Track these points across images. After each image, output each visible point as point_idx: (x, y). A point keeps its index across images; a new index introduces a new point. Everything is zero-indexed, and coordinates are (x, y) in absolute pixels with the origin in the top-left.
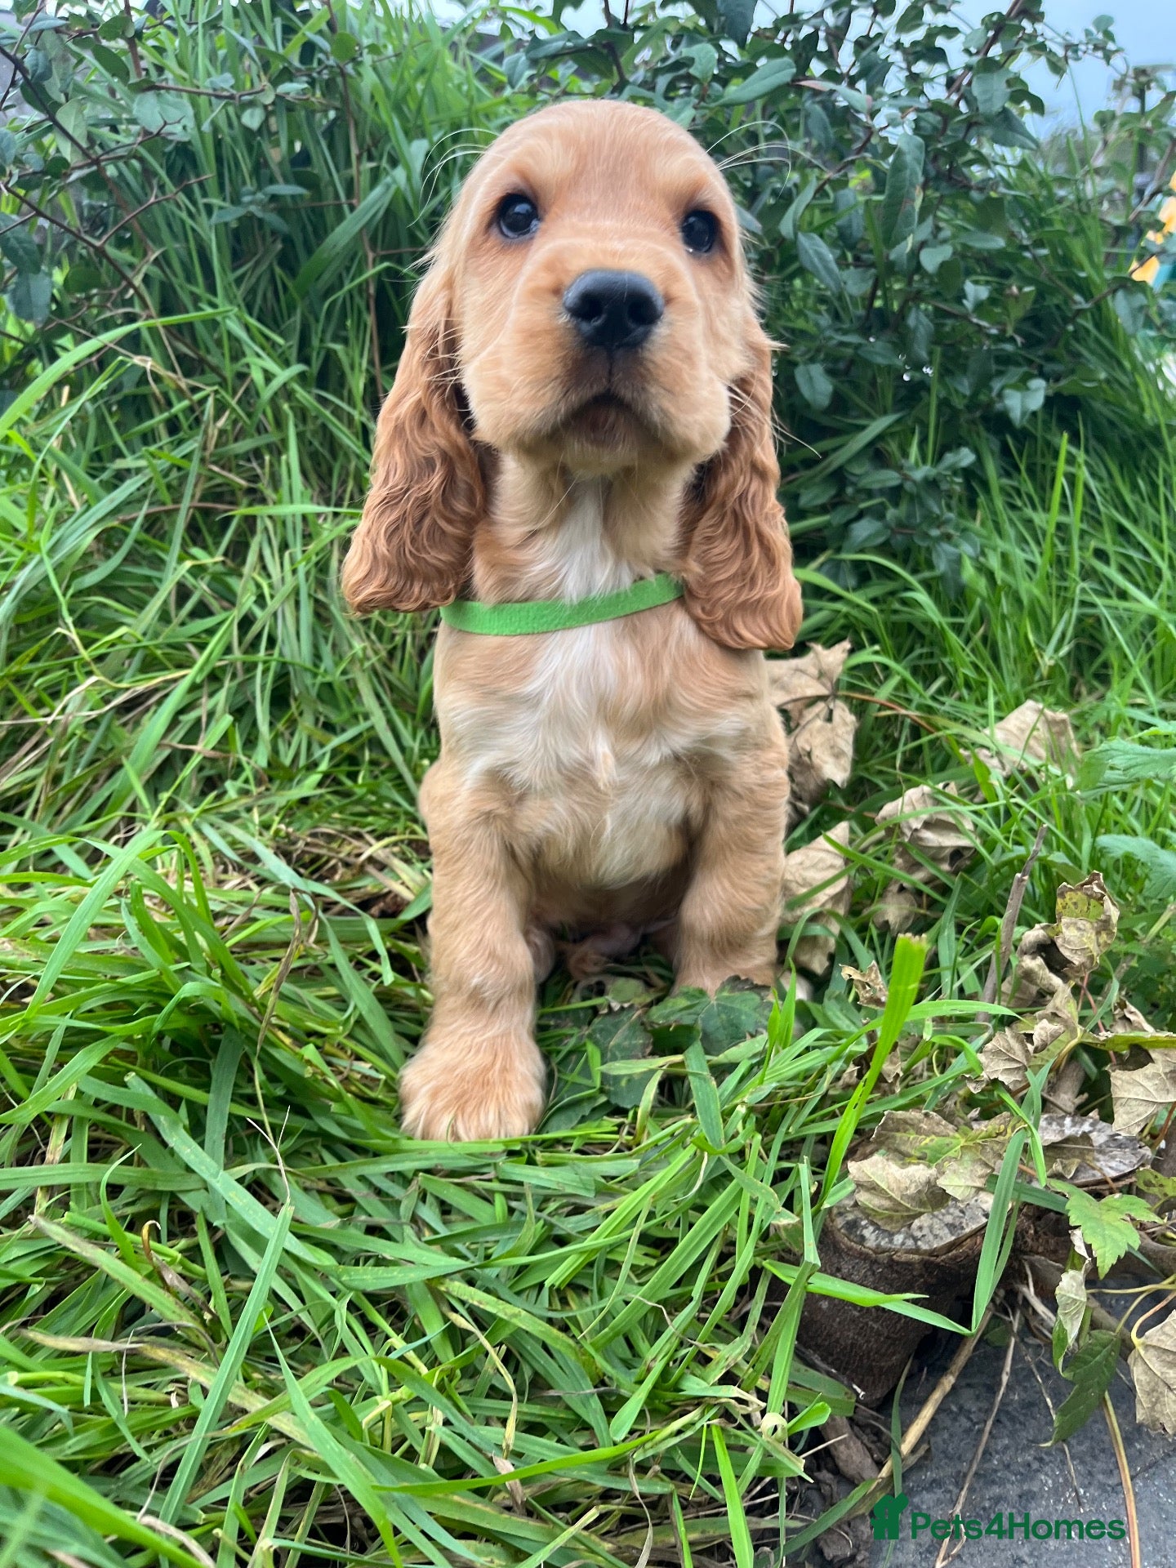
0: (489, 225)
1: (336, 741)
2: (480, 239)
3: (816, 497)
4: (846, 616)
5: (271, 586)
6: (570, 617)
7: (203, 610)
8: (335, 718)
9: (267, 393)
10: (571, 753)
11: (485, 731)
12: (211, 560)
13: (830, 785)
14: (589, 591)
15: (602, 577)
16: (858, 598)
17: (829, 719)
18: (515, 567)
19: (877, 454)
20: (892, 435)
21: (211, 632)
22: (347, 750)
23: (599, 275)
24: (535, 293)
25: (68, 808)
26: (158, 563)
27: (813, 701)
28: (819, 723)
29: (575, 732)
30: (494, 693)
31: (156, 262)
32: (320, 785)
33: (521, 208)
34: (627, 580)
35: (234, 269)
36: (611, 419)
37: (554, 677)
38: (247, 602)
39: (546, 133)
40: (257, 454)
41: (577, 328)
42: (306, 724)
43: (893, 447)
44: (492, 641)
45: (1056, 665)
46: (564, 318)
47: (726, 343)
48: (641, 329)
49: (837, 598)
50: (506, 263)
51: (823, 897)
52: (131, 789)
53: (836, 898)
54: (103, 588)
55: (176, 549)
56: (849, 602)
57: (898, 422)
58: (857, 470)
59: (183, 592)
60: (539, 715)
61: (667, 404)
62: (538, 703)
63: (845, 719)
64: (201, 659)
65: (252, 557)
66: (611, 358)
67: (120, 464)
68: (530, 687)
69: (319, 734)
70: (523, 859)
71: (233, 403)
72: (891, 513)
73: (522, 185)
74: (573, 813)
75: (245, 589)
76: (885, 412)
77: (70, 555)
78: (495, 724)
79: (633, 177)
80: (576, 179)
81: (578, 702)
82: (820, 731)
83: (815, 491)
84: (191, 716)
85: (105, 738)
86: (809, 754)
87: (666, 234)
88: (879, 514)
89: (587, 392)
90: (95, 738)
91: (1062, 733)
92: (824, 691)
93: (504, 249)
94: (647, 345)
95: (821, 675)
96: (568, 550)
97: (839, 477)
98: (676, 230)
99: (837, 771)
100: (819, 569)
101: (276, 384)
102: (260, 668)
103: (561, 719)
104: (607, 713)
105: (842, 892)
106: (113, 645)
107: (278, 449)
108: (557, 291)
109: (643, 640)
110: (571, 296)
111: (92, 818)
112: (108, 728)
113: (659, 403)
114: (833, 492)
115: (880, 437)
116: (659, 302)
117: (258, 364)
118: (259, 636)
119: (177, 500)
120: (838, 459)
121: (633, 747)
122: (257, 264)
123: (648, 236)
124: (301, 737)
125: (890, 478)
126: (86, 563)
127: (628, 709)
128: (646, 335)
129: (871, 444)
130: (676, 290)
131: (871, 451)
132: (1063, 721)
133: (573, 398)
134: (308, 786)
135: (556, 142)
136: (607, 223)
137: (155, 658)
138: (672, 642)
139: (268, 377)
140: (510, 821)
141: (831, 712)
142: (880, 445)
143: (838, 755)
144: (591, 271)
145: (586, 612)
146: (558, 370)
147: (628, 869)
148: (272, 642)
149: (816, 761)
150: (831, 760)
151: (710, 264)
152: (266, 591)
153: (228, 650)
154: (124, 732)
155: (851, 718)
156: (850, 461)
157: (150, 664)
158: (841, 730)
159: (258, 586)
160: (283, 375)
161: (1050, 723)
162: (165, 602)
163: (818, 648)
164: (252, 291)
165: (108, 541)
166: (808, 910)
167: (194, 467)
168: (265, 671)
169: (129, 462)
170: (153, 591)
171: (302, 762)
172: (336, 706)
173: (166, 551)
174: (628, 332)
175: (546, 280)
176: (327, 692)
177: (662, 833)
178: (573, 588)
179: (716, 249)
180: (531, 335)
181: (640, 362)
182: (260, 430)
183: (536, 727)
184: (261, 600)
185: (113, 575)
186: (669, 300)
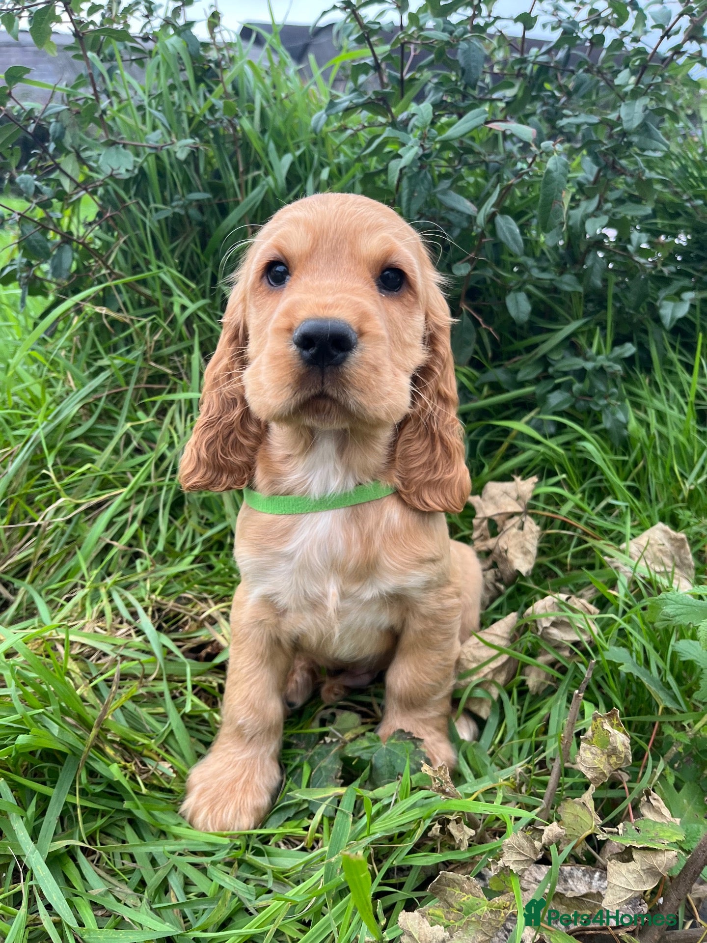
0: (262, 277)
1: (209, 533)
2: (257, 285)
3: (528, 374)
4: (543, 454)
5: (179, 437)
6: (315, 507)
7: (138, 451)
8: (212, 519)
9: (181, 319)
10: (314, 590)
11: (262, 572)
12: (145, 419)
13: (518, 573)
14: (326, 491)
15: (335, 485)
16: (552, 443)
17: (521, 528)
18: (279, 474)
19: (571, 345)
20: (583, 333)
21: (141, 465)
22: (216, 538)
23: (312, 323)
24: (277, 331)
25: (52, 571)
26: (115, 422)
27: (512, 515)
28: (514, 530)
29: (315, 576)
30: (265, 549)
31: (125, 242)
32: (193, 562)
33: (280, 268)
34: (351, 484)
35: (172, 242)
36: (328, 406)
37: (303, 543)
38: (163, 447)
39: (296, 221)
40: (179, 353)
41: (301, 354)
42: (193, 523)
43: (582, 341)
44: (268, 517)
45: (696, 489)
46: (294, 348)
47: (411, 346)
48: (340, 355)
49: (538, 442)
50: (270, 301)
51: (486, 670)
52: (80, 568)
53: (497, 671)
54: (84, 438)
55: (125, 412)
56: (546, 446)
57: (585, 324)
58: (555, 357)
59: (128, 440)
60: (294, 565)
61: (361, 399)
62: (292, 558)
63: (532, 527)
64: (133, 481)
65: (167, 420)
66: (323, 374)
67: (101, 363)
68: (288, 548)
69: (199, 529)
70: (286, 646)
71: (165, 325)
72: (577, 386)
73: (279, 256)
74: (315, 624)
75: (162, 440)
76: (577, 318)
77: (65, 418)
78: (266, 569)
79: (346, 252)
80: (310, 255)
81: (316, 560)
82: (514, 536)
83: (528, 370)
84: (124, 517)
85: (74, 530)
86: (506, 551)
87: (367, 288)
88: (568, 387)
89: (307, 393)
90: (69, 529)
91: (682, 547)
92: (519, 509)
93: (269, 293)
94: (345, 365)
95: (518, 498)
96: (312, 469)
97: (545, 361)
98: (374, 284)
99: (523, 564)
100: (528, 423)
101: (187, 313)
102: (165, 489)
103: (305, 568)
104: (335, 566)
105: (503, 665)
106: (83, 474)
107: (190, 350)
108: (290, 330)
109: (363, 523)
110: (296, 334)
111: (61, 581)
112: (77, 524)
113: (355, 399)
114: (540, 370)
115: (574, 334)
116: (353, 337)
117: (179, 299)
118: (167, 468)
119: (128, 384)
120: (544, 349)
121: (354, 588)
122: (185, 239)
123: (353, 290)
124: (189, 529)
125: (579, 363)
126: (75, 422)
127: (351, 565)
128: (344, 359)
129: (568, 338)
130: (367, 327)
131: (568, 343)
132: (682, 540)
133: (298, 396)
134: (185, 565)
135: (302, 229)
136: (327, 282)
137: (109, 480)
138: (383, 523)
139: (184, 308)
140: (278, 625)
141: (523, 523)
142: (573, 339)
143: (526, 553)
144: (309, 320)
145: (324, 504)
146: (289, 379)
147: (356, 653)
148: (175, 472)
149: (510, 556)
150: (521, 556)
151: (399, 298)
152: (176, 439)
153: (149, 478)
154: (86, 526)
155: (536, 528)
156: (552, 350)
157: (105, 484)
158: (529, 537)
159: (171, 437)
160: (192, 307)
161: (673, 540)
162: (118, 444)
163: (518, 479)
164: (183, 255)
165: (88, 408)
166: (475, 679)
167: (139, 363)
168: (168, 491)
169: (105, 362)
170: (111, 438)
171: (188, 545)
172: (211, 511)
173: (119, 414)
174: (332, 357)
175: (284, 323)
176: (205, 504)
177: (376, 634)
178: (316, 490)
179: (404, 287)
180: (274, 358)
181: (342, 375)
182: (181, 339)
183: (291, 572)
184: (171, 445)
185: (90, 430)
186: (361, 334)
